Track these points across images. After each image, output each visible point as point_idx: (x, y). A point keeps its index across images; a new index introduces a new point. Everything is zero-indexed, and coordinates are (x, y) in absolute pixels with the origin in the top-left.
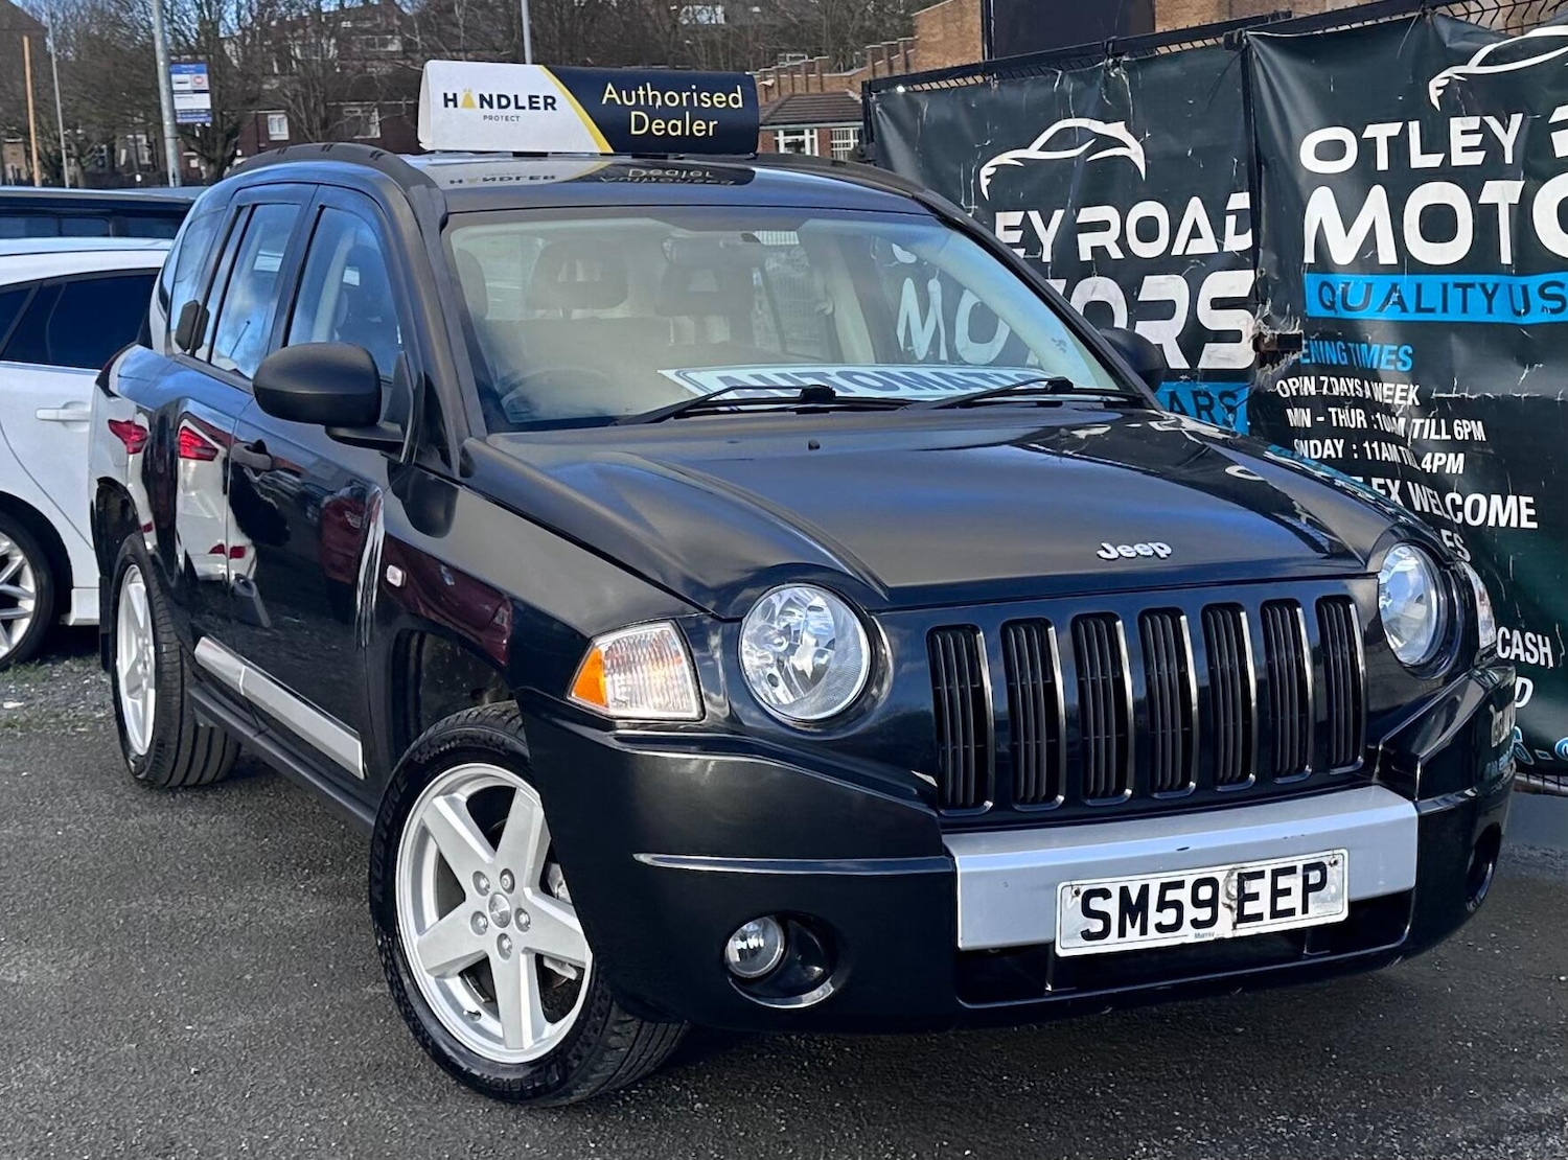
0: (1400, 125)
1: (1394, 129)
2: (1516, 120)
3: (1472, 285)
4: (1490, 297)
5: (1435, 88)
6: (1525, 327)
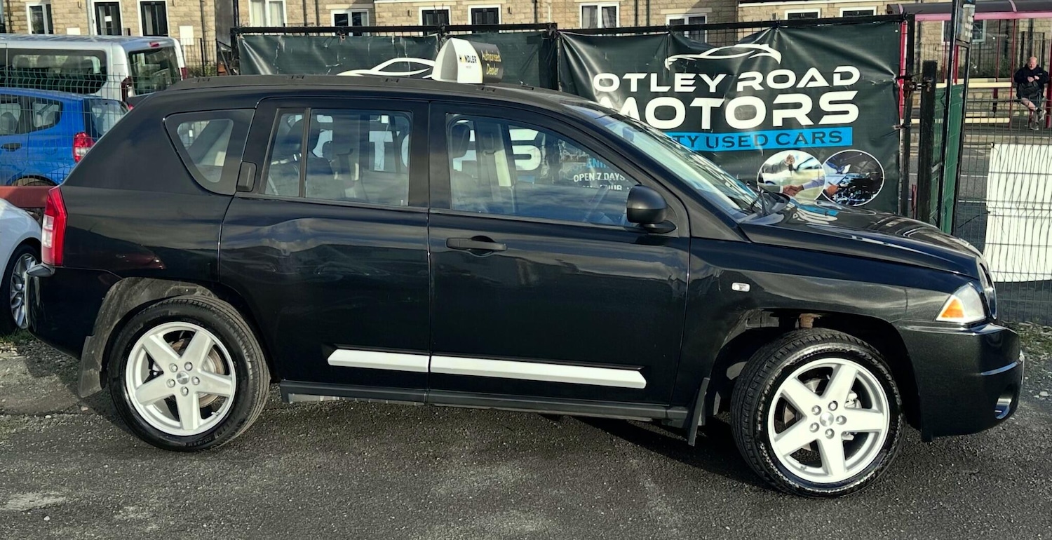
0: (646, 75)
1: (642, 76)
2: (721, 77)
3: (683, 137)
4: (693, 142)
5: (669, 62)
6: (714, 152)
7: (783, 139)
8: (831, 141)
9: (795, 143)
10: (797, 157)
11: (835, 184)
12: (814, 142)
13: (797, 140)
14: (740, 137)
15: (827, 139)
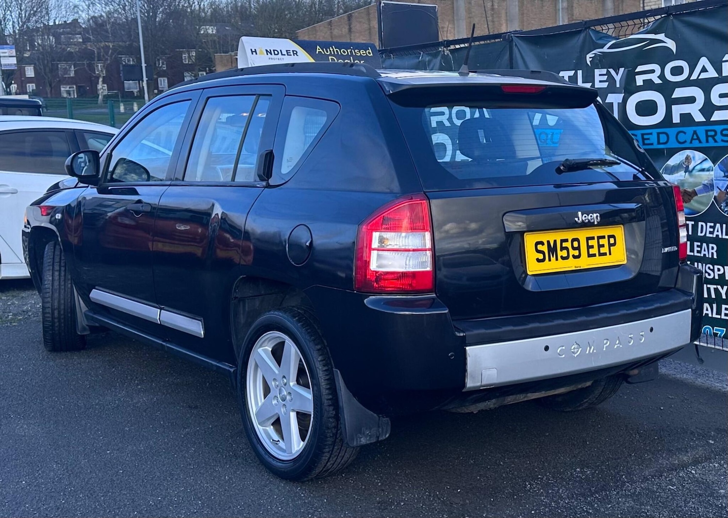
0: (574, 71)
1: (571, 73)
2: (622, 70)
5: (590, 57)
7: (682, 137)
8: (723, 141)
9: (691, 142)
10: (694, 158)
11: (723, 190)
12: (707, 141)
13: (692, 139)
14: (643, 135)
15: (719, 137)
